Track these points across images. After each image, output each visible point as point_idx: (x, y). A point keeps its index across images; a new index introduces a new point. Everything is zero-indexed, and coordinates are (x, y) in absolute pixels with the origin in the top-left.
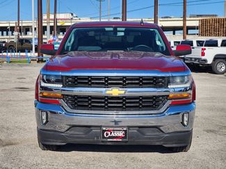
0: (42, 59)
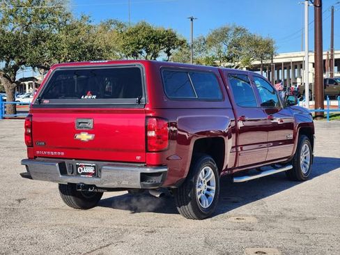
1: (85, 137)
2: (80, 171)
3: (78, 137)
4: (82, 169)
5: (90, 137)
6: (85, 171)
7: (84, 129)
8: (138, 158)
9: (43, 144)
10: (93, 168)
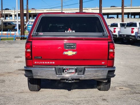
0: (24, 37)
1: (70, 53)
2: (66, 71)
3: (66, 53)
5: (74, 53)
6: (69, 72)
8: (103, 63)
9: (40, 57)
10: (75, 70)
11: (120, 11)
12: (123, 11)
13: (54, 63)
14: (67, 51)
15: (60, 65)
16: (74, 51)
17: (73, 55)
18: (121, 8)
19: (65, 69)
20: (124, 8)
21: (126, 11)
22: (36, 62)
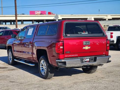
1: (87, 48)
2: (84, 60)
3: (84, 48)
4: (85, 60)
5: (89, 48)
6: (86, 60)
7: (87, 45)
8: (104, 53)
9: (69, 52)
10: (89, 59)
11: (14, 18)
12: (16, 18)
13: (77, 55)
14: (85, 46)
15: (80, 57)
16: (89, 46)
17: (89, 49)
18: (15, 16)
19: (84, 59)
20: (18, 16)
21: (19, 18)
22: (66, 56)
